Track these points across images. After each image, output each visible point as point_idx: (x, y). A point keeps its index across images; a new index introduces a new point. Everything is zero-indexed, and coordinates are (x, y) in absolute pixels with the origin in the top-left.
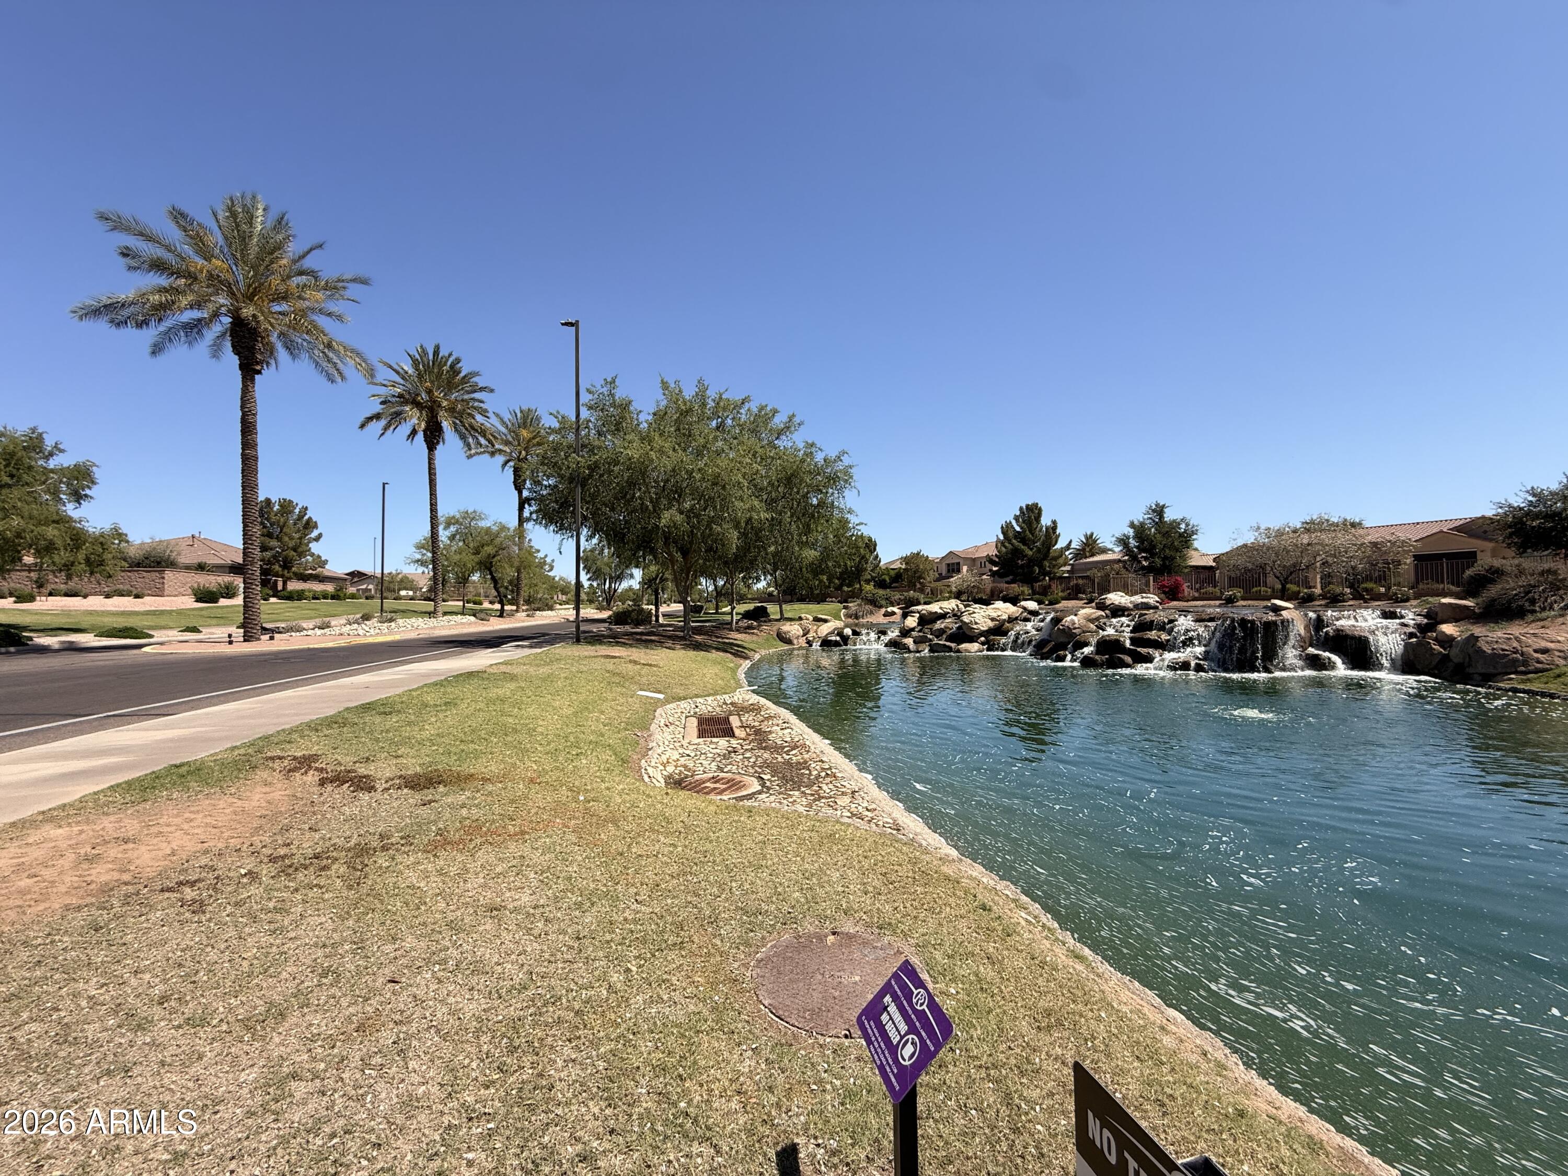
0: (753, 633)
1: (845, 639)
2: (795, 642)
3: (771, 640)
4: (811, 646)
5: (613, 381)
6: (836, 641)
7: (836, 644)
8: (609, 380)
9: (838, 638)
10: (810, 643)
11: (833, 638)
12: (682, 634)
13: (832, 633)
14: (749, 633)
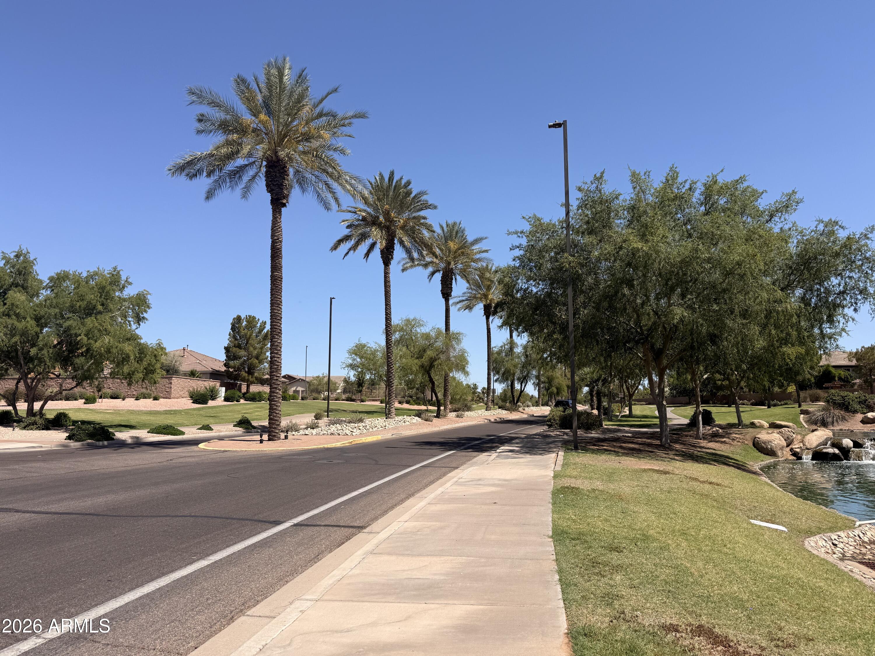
0: (724, 442)
1: (845, 453)
2: (779, 453)
3: (749, 450)
4: (800, 458)
5: (601, 177)
6: (834, 454)
7: (835, 457)
8: (598, 175)
9: (837, 451)
10: (798, 456)
11: (831, 450)
12: (658, 442)
13: (825, 443)
14: (722, 442)
